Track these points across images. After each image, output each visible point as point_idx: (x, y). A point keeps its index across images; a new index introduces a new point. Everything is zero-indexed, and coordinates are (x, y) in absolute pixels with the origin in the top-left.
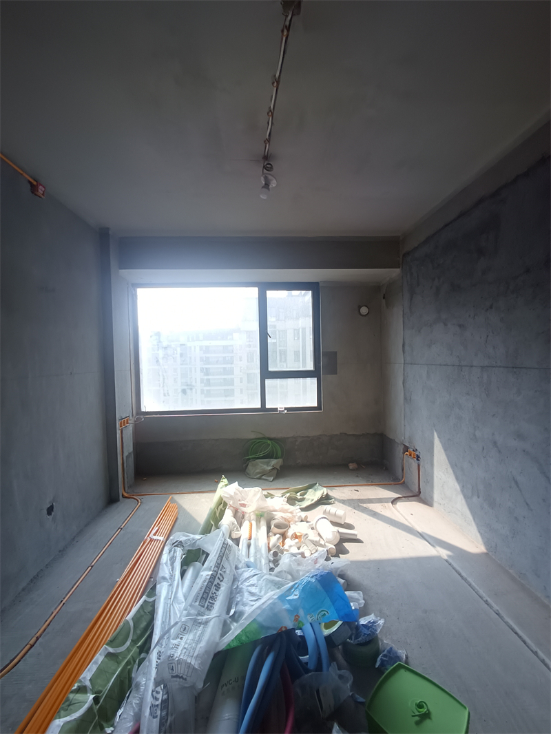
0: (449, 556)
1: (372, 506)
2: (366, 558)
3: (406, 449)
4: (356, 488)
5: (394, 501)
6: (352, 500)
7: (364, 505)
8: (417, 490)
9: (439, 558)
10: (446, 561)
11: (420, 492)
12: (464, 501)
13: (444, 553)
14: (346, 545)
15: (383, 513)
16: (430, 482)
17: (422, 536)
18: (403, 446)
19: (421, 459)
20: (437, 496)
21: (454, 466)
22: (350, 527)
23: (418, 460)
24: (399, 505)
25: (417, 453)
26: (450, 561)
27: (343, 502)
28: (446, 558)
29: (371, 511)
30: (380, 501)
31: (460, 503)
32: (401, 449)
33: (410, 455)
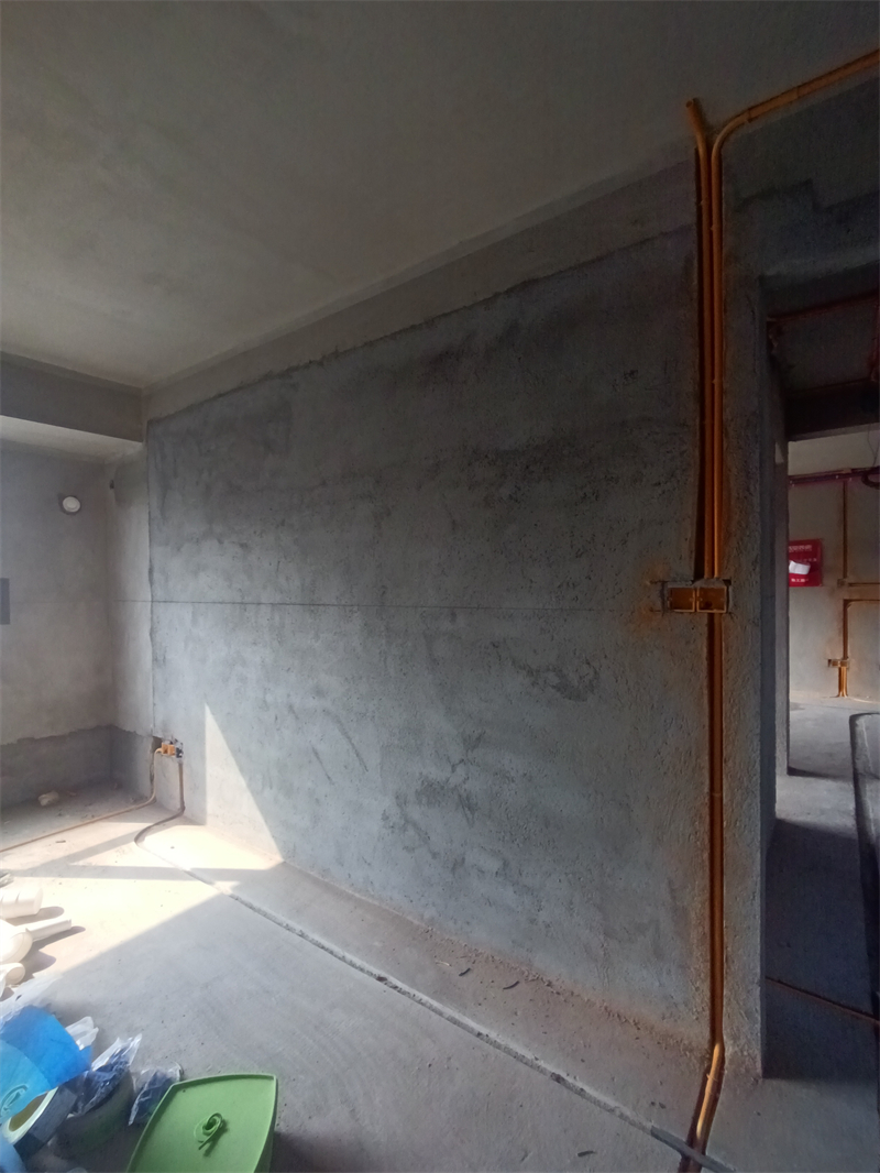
0: (234, 888)
1: (97, 860)
2: (94, 953)
3: (158, 743)
4: (59, 837)
5: (139, 837)
6: (53, 862)
7: (81, 863)
8: (179, 806)
9: (220, 898)
10: (232, 896)
11: (183, 808)
12: (252, 801)
13: (226, 887)
14: (47, 950)
15: (119, 864)
16: (200, 788)
17: (192, 875)
18: (152, 740)
19: (184, 755)
20: (211, 805)
21: (236, 751)
22: (53, 912)
23: (178, 756)
24: (149, 839)
25: (178, 746)
26: (237, 894)
27: (33, 872)
28: (230, 892)
29: (96, 868)
30: (113, 844)
31: (247, 806)
32: (149, 745)
33: (166, 752)
